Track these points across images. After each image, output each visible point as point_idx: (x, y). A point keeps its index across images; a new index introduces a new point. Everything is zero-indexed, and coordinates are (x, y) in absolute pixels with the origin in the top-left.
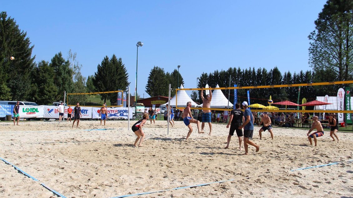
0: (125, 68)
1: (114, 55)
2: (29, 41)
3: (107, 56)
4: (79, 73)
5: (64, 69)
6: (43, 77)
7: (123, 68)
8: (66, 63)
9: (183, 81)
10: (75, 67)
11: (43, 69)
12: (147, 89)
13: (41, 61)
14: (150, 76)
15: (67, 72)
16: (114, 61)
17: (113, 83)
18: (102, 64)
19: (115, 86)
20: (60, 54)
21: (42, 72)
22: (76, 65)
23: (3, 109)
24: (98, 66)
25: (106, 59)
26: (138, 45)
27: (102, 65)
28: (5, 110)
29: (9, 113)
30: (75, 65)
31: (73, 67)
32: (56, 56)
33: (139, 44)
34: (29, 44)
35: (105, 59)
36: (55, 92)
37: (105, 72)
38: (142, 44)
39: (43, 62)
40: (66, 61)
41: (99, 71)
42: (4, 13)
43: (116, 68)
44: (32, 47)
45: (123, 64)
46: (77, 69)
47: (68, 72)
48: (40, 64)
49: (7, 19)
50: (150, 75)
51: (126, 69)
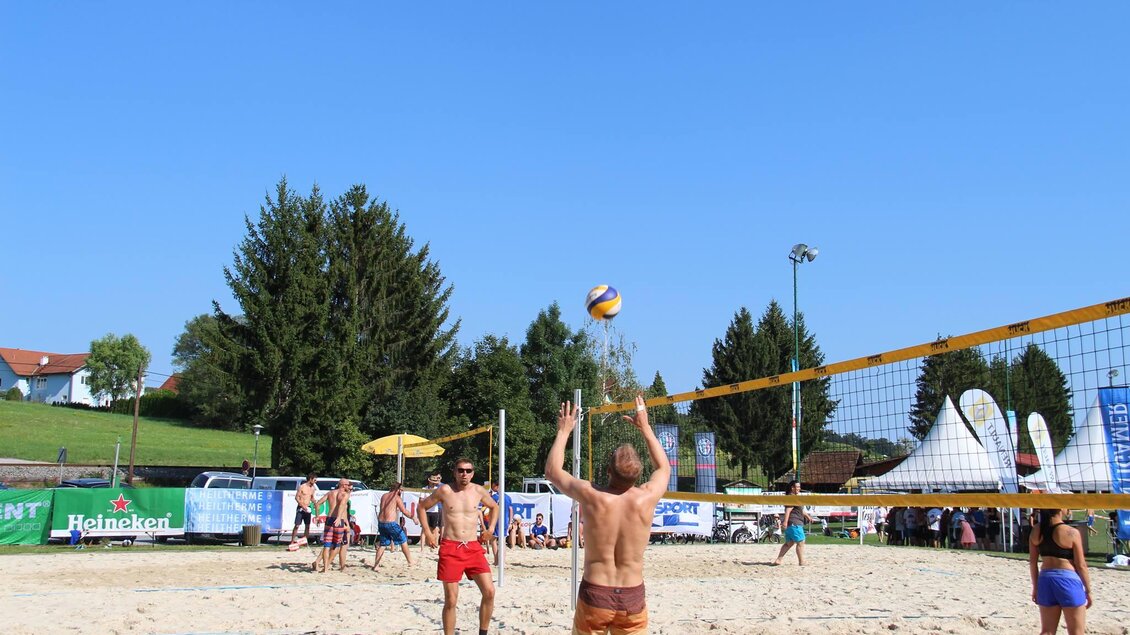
0: (818, 347)
1: (773, 305)
2: (438, 274)
3: (744, 310)
4: (628, 372)
5: (567, 361)
6: (488, 390)
7: (808, 348)
8: (576, 339)
9: (1066, 386)
10: (612, 354)
11: (488, 364)
12: (914, 421)
13: (481, 339)
14: (923, 373)
15: (579, 371)
16: (772, 326)
17: (769, 404)
18: (729, 336)
19: (777, 415)
20: (554, 312)
21: (485, 376)
22: (617, 346)
23: (237, 505)
24: (715, 345)
25: (743, 319)
26: (798, 258)
27: (727, 342)
28: (243, 508)
29: (254, 519)
30: (612, 347)
31: (607, 353)
32: (542, 316)
33: (802, 254)
34: (441, 281)
35: (739, 321)
36: (529, 442)
37: (740, 366)
38: (815, 252)
39: (490, 339)
40: (575, 332)
41: (717, 362)
42: (357, 189)
43: (779, 351)
44: (448, 293)
45: (808, 336)
46: (621, 359)
47: (584, 370)
48: (479, 347)
49: (366, 207)
50: (924, 369)
51: (820, 350)
